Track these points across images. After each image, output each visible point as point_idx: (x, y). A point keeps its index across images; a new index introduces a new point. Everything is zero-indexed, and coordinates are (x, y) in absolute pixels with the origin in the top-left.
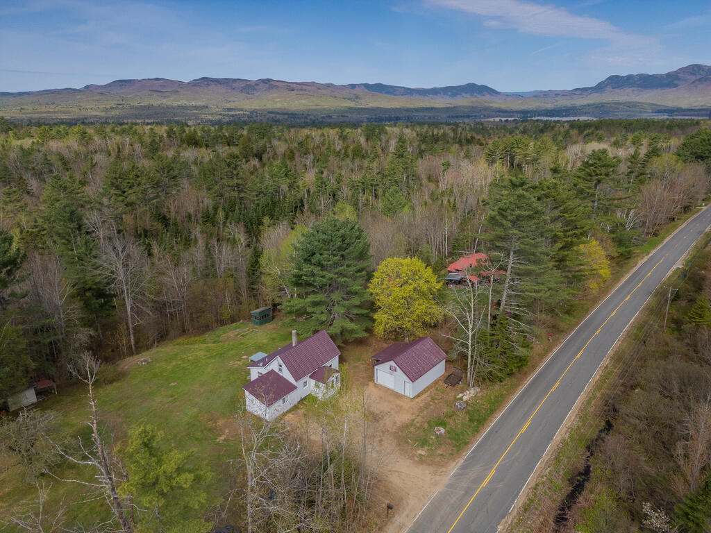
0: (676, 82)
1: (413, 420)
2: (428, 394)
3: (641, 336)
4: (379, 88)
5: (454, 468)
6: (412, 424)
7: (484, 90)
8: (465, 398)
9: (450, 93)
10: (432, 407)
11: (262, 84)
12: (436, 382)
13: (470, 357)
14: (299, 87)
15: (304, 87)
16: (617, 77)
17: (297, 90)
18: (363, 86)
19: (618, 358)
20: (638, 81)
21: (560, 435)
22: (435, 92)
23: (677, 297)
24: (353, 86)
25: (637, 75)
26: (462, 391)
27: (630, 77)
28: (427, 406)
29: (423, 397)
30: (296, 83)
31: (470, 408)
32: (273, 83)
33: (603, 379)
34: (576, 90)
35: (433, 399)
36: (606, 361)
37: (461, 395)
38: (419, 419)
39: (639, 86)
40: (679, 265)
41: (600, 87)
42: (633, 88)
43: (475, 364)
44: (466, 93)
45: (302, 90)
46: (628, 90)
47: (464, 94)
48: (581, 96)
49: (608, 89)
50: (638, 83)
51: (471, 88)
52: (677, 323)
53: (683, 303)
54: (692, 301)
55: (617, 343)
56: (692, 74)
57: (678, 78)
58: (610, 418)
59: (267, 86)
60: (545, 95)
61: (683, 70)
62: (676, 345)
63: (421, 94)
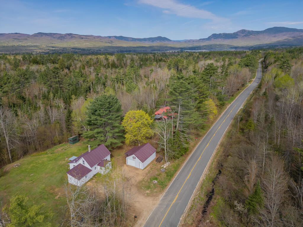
0: (237, 36)
1: (144, 179)
2: (149, 167)
3: (230, 136)
4: (121, 38)
5: (161, 197)
6: (143, 180)
7: (165, 39)
8: (165, 167)
9: (151, 40)
10: (151, 172)
11: (68, 36)
12: (152, 162)
13: (165, 150)
16: (215, 34)
17: (85, 38)
18: (114, 37)
19: (222, 145)
21: (202, 178)
22: (145, 40)
23: (241, 120)
24: (110, 37)
25: (223, 33)
26: (163, 164)
27: (220, 34)
28: (149, 172)
29: (148, 168)
30: (84, 35)
31: (166, 171)
32: (73, 35)
34: (200, 39)
35: (151, 169)
36: (218, 147)
37: (163, 166)
38: (146, 178)
39: (224, 38)
40: (242, 107)
41: (209, 38)
42: (222, 39)
43: (168, 152)
44: (158, 40)
45: (87, 38)
46: (220, 40)
48: (202, 42)
49: (212, 39)
50: (223, 37)
51: (160, 39)
52: (242, 130)
53: (244, 122)
54: (247, 121)
55: (221, 139)
56: (242, 33)
57: (237, 35)
58: (220, 169)
59: (70, 36)
60: (189, 41)
61: (239, 32)
62: (242, 138)
63: (139, 41)
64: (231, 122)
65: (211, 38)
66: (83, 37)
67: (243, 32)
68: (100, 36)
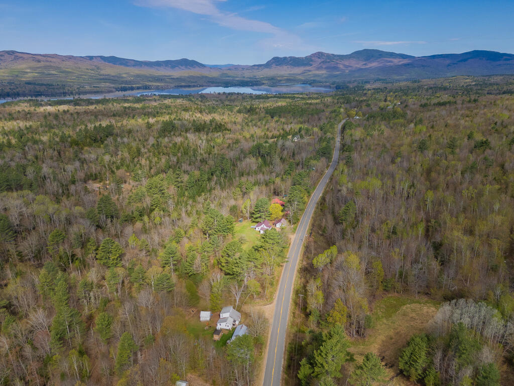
0: (311, 63)
3: (315, 213)
4: (113, 60)
7: (194, 64)
9: (170, 66)
11: (7, 55)
14: (44, 59)
15: (49, 59)
16: (277, 58)
17: (43, 61)
18: (99, 58)
19: (312, 218)
20: (290, 61)
21: (307, 229)
22: (158, 64)
23: (321, 204)
24: (91, 58)
25: (289, 57)
27: (285, 58)
30: (40, 55)
32: (17, 54)
33: (311, 221)
34: (254, 65)
36: (311, 218)
37: (292, 226)
39: (291, 64)
41: (268, 65)
42: (288, 66)
44: (182, 66)
45: (48, 61)
46: (285, 67)
47: (180, 67)
48: (258, 71)
49: (274, 65)
50: (290, 62)
51: (185, 63)
52: (321, 209)
53: (322, 205)
54: (324, 204)
55: (312, 215)
56: (319, 58)
57: (312, 61)
58: (313, 225)
59: (13, 57)
60: (236, 68)
61: (314, 55)
62: (322, 214)
63: (147, 66)
64: (315, 205)
65: (272, 64)
66: (40, 57)
67: (319, 55)
68: (72, 56)
